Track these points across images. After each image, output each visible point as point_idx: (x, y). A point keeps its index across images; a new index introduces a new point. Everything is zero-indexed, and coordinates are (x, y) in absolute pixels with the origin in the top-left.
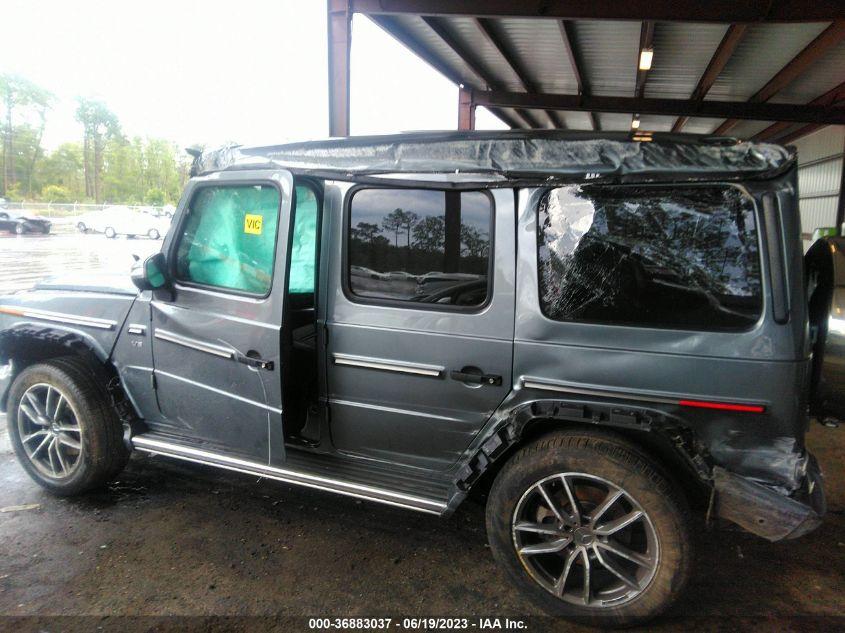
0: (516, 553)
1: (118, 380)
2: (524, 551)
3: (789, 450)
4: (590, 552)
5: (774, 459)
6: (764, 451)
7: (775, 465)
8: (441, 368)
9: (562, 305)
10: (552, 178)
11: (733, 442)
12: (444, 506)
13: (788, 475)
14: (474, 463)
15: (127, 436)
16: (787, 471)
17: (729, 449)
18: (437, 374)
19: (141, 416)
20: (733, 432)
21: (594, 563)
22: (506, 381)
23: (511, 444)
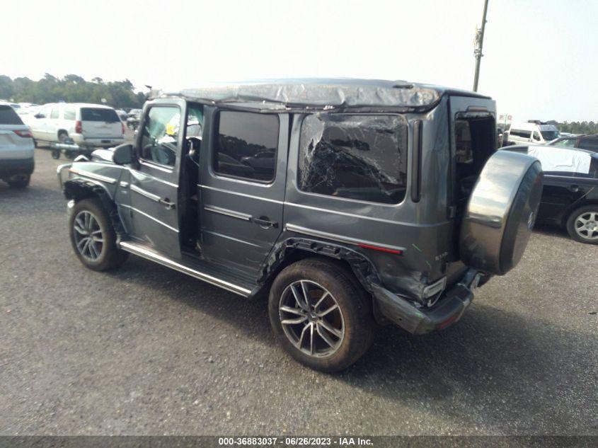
0: (280, 322)
1: (117, 212)
2: (285, 322)
3: (418, 279)
4: (315, 326)
5: (411, 284)
6: (407, 279)
7: (412, 287)
8: (250, 216)
9: (307, 184)
10: (307, 108)
11: (390, 272)
12: (249, 292)
13: (418, 294)
14: (265, 272)
15: (118, 242)
16: (417, 292)
17: (388, 276)
18: (248, 219)
19: (126, 231)
20: (389, 265)
21: (315, 332)
22: (280, 225)
23: (281, 261)
